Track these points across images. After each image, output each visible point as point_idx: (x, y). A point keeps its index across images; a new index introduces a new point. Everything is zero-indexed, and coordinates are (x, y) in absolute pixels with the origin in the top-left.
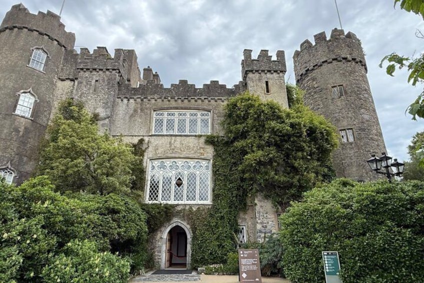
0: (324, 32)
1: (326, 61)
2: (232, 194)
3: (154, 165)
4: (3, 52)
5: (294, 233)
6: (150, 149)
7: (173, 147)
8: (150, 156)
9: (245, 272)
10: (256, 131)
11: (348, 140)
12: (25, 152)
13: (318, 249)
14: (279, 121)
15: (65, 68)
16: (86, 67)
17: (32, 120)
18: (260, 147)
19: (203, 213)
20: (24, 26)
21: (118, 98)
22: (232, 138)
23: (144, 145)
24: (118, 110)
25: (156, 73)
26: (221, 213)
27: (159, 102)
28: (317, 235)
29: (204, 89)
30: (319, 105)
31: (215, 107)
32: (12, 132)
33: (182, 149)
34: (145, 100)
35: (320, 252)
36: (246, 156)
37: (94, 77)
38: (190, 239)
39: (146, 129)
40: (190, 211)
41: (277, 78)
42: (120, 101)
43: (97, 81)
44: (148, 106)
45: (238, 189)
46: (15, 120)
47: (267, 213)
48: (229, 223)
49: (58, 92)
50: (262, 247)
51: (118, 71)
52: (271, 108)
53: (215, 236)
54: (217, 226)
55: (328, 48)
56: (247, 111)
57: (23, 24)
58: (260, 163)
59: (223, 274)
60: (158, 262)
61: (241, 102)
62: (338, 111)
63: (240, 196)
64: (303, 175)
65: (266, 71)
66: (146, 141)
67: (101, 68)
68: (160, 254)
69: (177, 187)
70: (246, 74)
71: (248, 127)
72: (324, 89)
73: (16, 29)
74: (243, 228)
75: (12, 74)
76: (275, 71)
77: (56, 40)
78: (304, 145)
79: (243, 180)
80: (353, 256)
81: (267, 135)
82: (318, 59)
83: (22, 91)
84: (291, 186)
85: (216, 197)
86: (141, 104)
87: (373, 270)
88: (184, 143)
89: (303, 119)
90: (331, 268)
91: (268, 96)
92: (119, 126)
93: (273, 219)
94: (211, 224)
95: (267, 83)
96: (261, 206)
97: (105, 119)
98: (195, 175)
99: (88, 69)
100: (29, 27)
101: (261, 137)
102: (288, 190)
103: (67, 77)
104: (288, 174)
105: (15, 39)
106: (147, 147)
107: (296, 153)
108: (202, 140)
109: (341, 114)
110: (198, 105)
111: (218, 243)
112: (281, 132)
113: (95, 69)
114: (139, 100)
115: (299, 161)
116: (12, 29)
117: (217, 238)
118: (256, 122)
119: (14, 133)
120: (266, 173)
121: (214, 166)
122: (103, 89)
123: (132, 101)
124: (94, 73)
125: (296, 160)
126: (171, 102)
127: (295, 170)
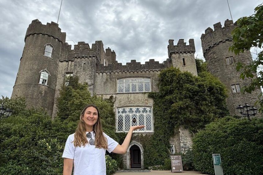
0: (220, 22)
1: (222, 41)
2: (165, 126)
3: (119, 110)
4: (30, 49)
5: (199, 146)
6: (117, 101)
7: (129, 100)
8: (117, 106)
9: (175, 167)
10: (178, 90)
11: (236, 91)
12: (46, 105)
13: (211, 153)
14: (191, 83)
15: (62, 54)
16: (78, 56)
17: (48, 87)
18: (181, 99)
19: (149, 137)
20: (40, 32)
21: (97, 73)
22: (164, 94)
23: (113, 99)
24: (97, 80)
25: (113, 51)
26: (159, 137)
27: (120, 74)
28: (210, 146)
29: (145, 64)
30: (218, 69)
31: (153, 75)
32: (39, 94)
33: (135, 101)
34: (112, 73)
35: (211, 154)
36: (173, 105)
37: (83, 61)
38: (143, 152)
39: (114, 90)
40: (141, 136)
41: (189, 56)
42: (98, 74)
43: (84, 64)
44: (114, 76)
45: (169, 123)
46: (40, 87)
47: (186, 137)
48: (164, 143)
49: (60, 69)
50: (184, 155)
51: (96, 57)
52: (186, 76)
53: (156, 150)
54: (157, 145)
55: (223, 33)
56: (172, 78)
57: (39, 31)
58: (181, 108)
59: (163, 170)
60: (125, 165)
61: (169, 73)
62: (230, 73)
63: (170, 127)
64: (206, 114)
65: (183, 52)
66: (114, 97)
67: (87, 56)
68: (126, 161)
69: (133, 123)
70: (170, 55)
71: (173, 87)
72: (220, 59)
73: (36, 35)
74: (172, 146)
75: (36, 61)
76: (188, 52)
77: (57, 38)
78: (206, 97)
79: (171, 118)
80: (227, 156)
81: (184, 92)
82: (216, 40)
83: (42, 70)
84: (200, 121)
85: (156, 128)
86: (110, 76)
87: (236, 162)
88: (136, 97)
89: (206, 82)
90: (217, 162)
91: (184, 67)
92: (98, 89)
93: (190, 140)
94: (154, 143)
95: (184, 59)
96: (183, 133)
97: (91, 85)
98: (143, 116)
99: (79, 57)
100: (43, 33)
101: (181, 93)
102: (198, 123)
103: (64, 60)
104: (198, 114)
105: (36, 41)
106: (115, 100)
107: (202, 102)
108: (146, 95)
109: (232, 75)
110: (143, 75)
111: (158, 154)
112: (192, 90)
113: (83, 57)
114: (108, 73)
115: (204, 106)
116: (33, 35)
117: (158, 152)
118: (178, 84)
119: (39, 95)
120: (185, 114)
121: (154, 110)
122: (88, 68)
123: (104, 74)
124: (83, 59)
125: (202, 106)
126: (127, 73)
127: (202, 112)
